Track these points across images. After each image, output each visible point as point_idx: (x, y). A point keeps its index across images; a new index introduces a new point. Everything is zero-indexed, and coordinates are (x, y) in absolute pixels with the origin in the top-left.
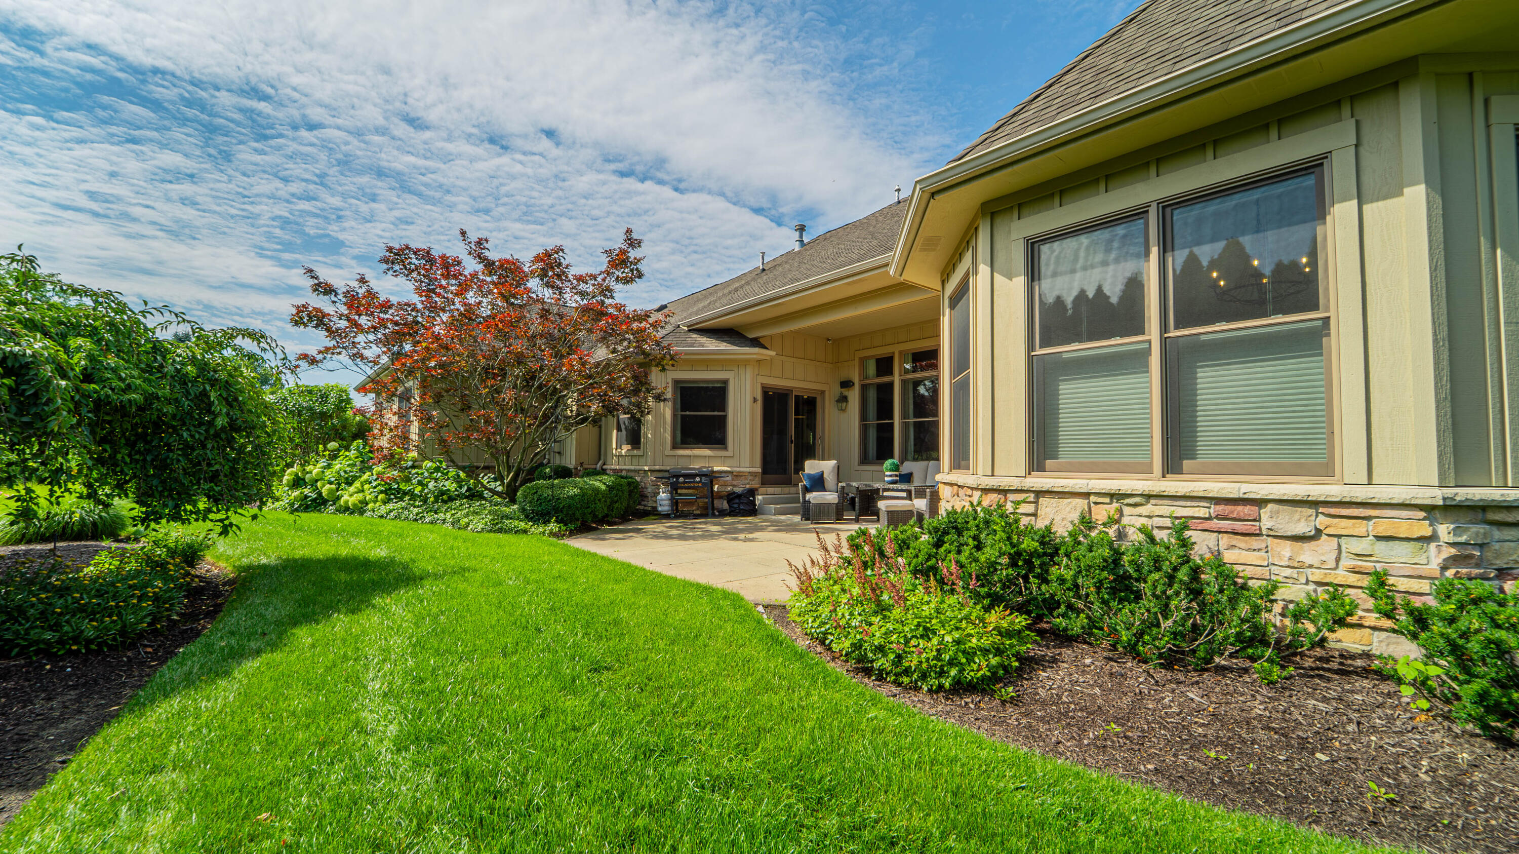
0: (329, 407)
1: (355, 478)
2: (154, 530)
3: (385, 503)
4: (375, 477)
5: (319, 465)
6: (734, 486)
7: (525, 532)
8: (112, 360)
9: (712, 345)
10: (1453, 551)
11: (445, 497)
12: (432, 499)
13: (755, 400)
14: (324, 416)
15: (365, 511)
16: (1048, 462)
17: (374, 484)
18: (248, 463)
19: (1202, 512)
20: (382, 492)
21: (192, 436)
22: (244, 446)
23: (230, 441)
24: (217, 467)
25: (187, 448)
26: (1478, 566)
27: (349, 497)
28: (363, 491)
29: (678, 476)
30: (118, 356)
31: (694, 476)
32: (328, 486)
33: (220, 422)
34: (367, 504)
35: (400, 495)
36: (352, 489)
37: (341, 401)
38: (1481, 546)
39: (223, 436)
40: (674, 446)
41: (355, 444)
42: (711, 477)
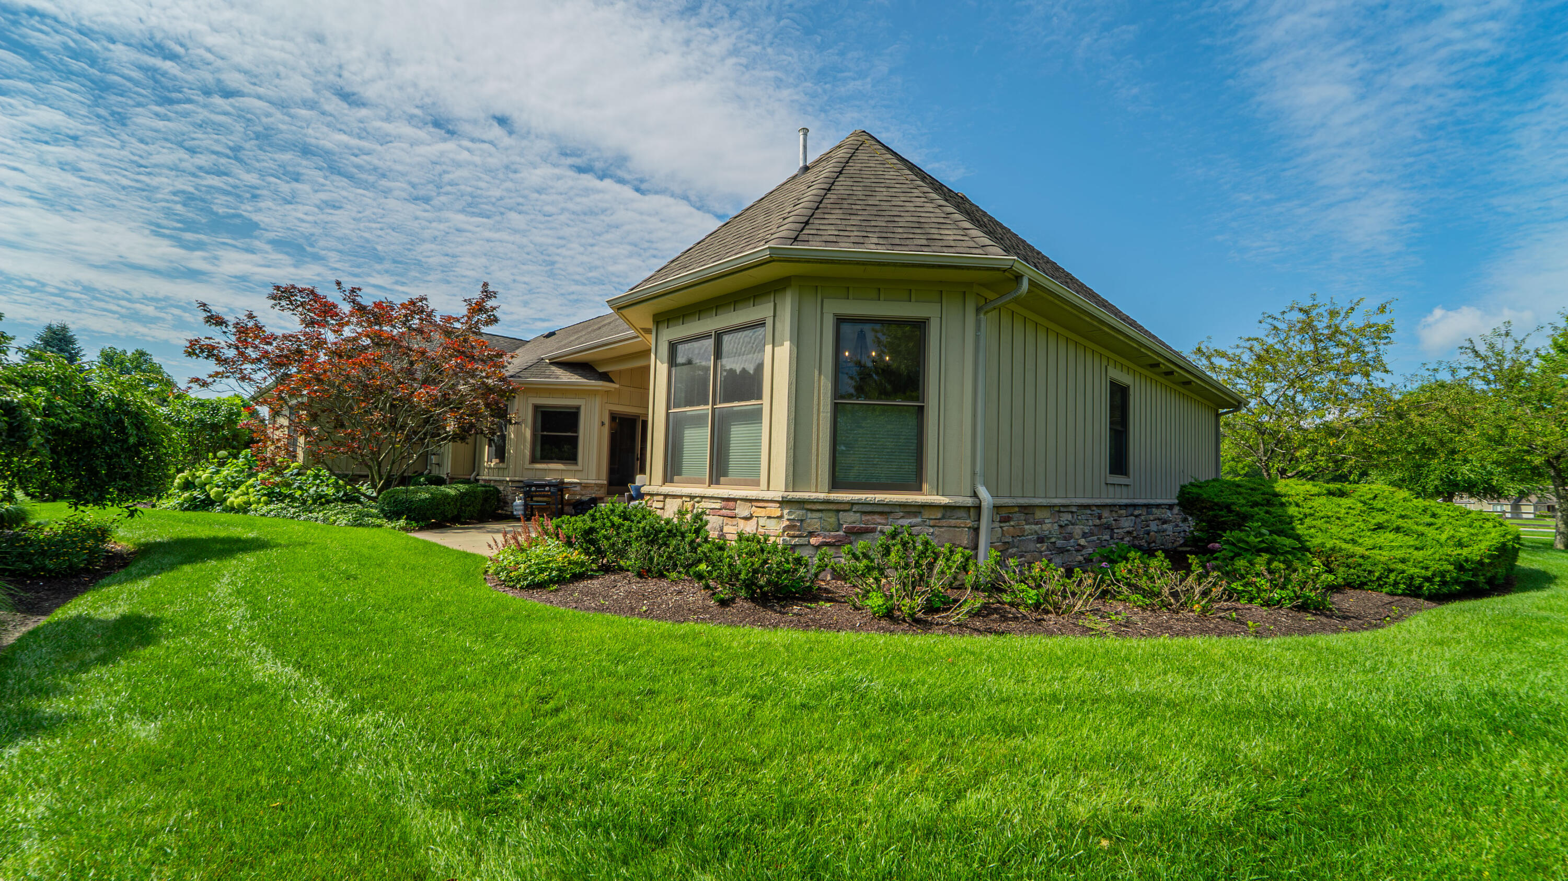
0: (221, 418)
1: (241, 483)
2: (83, 511)
3: (266, 504)
4: (259, 482)
5: (208, 471)
6: (582, 495)
7: (380, 526)
8: (60, 402)
9: (566, 377)
10: (788, 523)
11: (323, 500)
12: (310, 502)
13: (603, 424)
14: (215, 427)
15: (249, 511)
16: (675, 477)
17: (258, 488)
18: (149, 468)
19: (718, 506)
20: (264, 495)
21: (111, 450)
22: (148, 456)
23: (138, 453)
24: (128, 470)
25: (109, 457)
26: (799, 530)
27: (234, 499)
28: (248, 494)
29: (530, 486)
30: (63, 398)
31: (544, 486)
32: (216, 489)
33: (132, 440)
34: (251, 505)
35: (281, 497)
36: (237, 492)
37: (231, 414)
38: (802, 521)
39: (133, 449)
40: (534, 460)
41: (243, 452)
42: (561, 487)
